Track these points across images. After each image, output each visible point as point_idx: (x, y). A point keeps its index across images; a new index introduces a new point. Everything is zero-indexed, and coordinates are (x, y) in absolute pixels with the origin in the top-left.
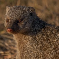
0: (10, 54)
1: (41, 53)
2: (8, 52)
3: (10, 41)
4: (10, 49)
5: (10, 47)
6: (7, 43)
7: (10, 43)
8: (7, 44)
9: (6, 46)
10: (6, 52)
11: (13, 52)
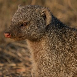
0: (24, 67)
1: (64, 66)
2: (22, 64)
3: (24, 51)
4: (24, 60)
5: (24, 58)
6: (20, 53)
7: (23, 53)
8: (19, 55)
9: (19, 56)
10: (19, 65)
11: (27, 64)
